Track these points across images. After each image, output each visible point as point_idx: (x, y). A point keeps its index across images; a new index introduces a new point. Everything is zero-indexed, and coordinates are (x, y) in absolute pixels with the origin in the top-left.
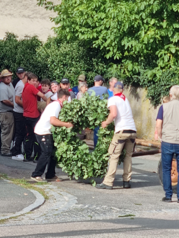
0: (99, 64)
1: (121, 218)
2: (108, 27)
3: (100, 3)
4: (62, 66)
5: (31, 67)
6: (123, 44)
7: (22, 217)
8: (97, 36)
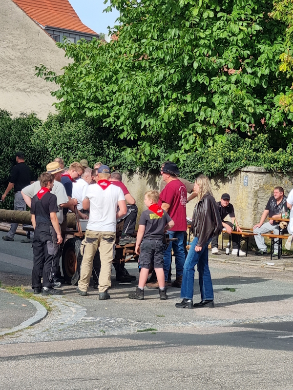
0: (111, 147)
1: (139, 333)
2: (120, 101)
3: (111, 73)
4: (66, 150)
5: (28, 151)
6: (139, 122)
7: (20, 333)
8: (107, 112)
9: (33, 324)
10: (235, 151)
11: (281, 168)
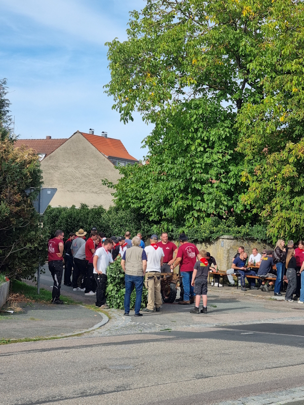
0: (145, 224)
1: (162, 331)
2: (150, 199)
3: (145, 183)
4: (119, 226)
6: (161, 211)
8: (143, 205)
9: (101, 326)
10: (217, 227)
11: (242, 237)
